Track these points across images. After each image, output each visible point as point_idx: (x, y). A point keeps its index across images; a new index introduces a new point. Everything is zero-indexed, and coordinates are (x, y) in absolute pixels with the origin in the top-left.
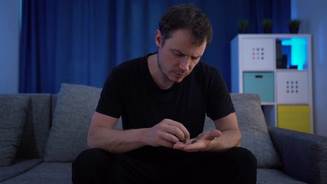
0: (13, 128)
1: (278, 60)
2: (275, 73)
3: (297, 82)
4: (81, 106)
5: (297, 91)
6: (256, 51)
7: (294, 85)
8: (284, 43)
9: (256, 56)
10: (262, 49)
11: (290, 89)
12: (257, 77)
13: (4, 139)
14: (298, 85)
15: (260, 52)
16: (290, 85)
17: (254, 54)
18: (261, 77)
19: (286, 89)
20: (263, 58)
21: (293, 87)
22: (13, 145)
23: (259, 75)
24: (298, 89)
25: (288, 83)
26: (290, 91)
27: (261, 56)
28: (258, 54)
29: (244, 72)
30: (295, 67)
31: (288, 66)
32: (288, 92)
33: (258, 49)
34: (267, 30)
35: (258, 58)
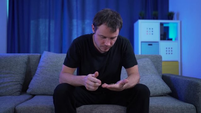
0: (20, 74)
1: (161, 35)
2: (159, 43)
3: (172, 48)
4: (54, 64)
5: (172, 53)
6: (149, 30)
7: (170, 50)
8: (165, 25)
9: (149, 33)
10: (152, 29)
11: (168, 52)
12: (149, 45)
13: (15, 80)
14: (172, 50)
15: (151, 30)
16: (168, 50)
17: (147, 31)
18: (151, 45)
19: (166, 52)
20: (152, 34)
21: (169, 51)
22: (21, 84)
23: (150, 44)
24: (172, 52)
25: (167, 48)
26: (168, 53)
27: (151, 33)
28: (150, 31)
29: (142, 42)
30: (171, 39)
31: (167, 39)
32: (167, 53)
33: (150, 29)
34: (155, 18)
35: (150, 34)
